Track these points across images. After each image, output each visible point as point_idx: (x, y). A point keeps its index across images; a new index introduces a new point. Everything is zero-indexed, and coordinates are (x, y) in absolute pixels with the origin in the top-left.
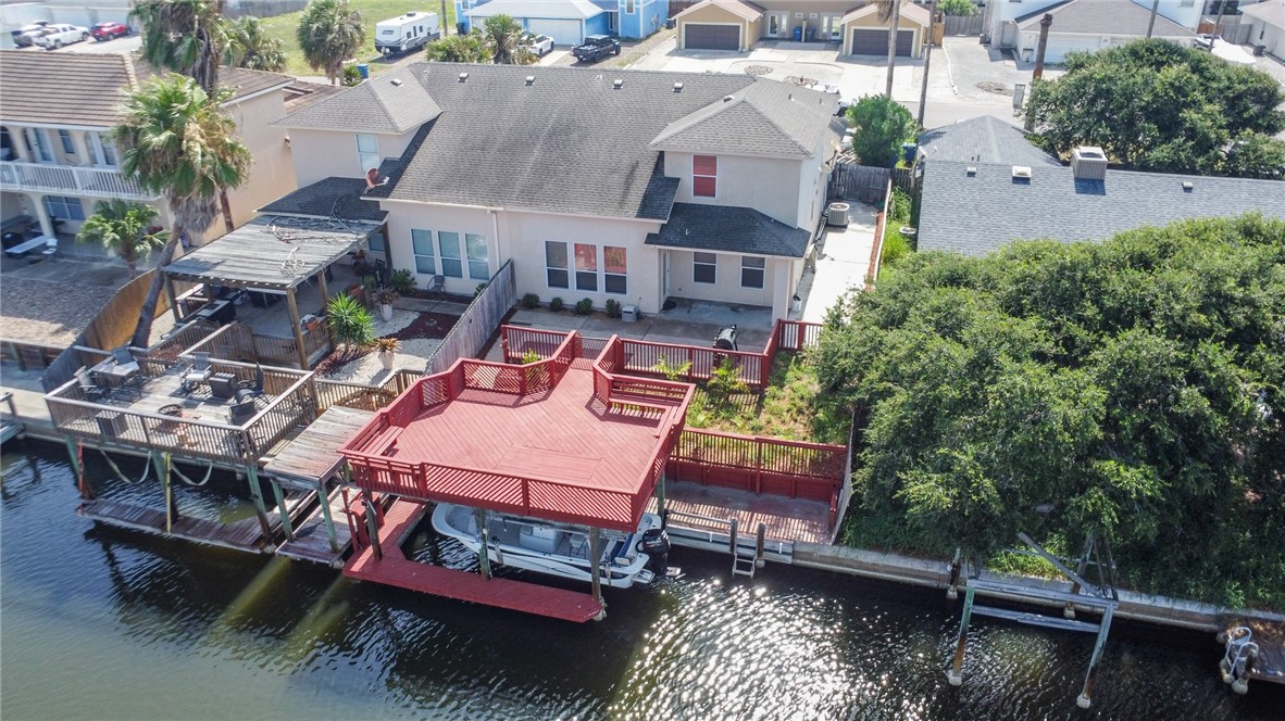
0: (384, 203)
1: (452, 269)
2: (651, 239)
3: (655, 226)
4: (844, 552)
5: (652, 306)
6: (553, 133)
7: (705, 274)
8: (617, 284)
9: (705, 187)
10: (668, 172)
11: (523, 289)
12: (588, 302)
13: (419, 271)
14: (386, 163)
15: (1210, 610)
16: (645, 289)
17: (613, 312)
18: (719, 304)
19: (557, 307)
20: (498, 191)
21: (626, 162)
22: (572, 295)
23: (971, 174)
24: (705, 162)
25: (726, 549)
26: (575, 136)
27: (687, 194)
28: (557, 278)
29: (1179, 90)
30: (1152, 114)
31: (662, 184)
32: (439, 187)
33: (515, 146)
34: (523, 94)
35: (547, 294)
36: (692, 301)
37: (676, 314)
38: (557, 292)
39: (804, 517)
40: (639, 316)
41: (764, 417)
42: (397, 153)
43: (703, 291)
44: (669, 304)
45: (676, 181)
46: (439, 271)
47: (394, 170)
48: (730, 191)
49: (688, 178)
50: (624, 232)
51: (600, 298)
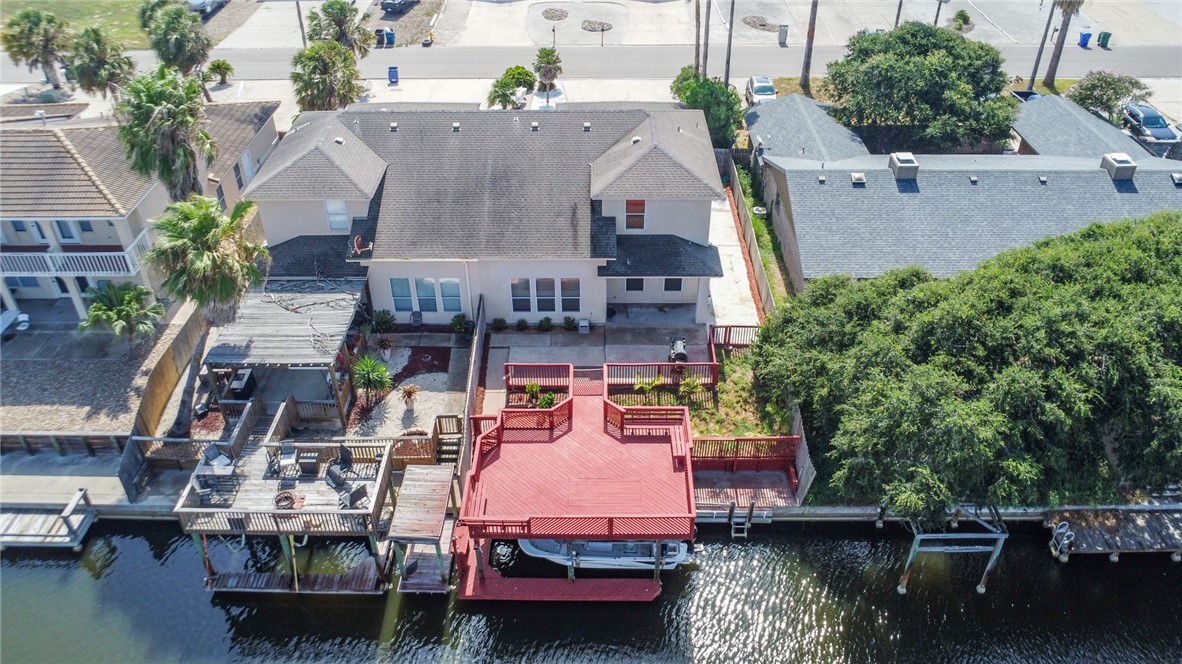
0: (363, 262)
1: (428, 305)
2: (602, 271)
3: (603, 262)
4: (808, 510)
5: (600, 317)
6: (494, 181)
8: (571, 305)
9: (635, 221)
10: (605, 213)
11: (491, 315)
12: (548, 320)
13: (397, 310)
14: (356, 222)
16: (595, 306)
17: (571, 327)
18: (649, 306)
19: (522, 327)
20: (467, 243)
21: (566, 206)
22: (534, 316)
23: (822, 182)
24: (635, 207)
25: (725, 520)
26: (514, 181)
27: (622, 228)
28: (521, 305)
29: (943, 75)
31: (602, 224)
32: (414, 244)
33: (466, 197)
34: (455, 141)
35: (513, 317)
36: (625, 306)
37: (620, 321)
38: (521, 315)
39: (772, 486)
40: (592, 327)
41: (722, 411)
42: (363, 213)
43: (635, 297)
44: (612, 310)
45: (612, 220)
46: (416, 308)
47: (366, 228)
48: (654, 224)
49: (622, 217)
50: (580, 267)
51: (557, 316)
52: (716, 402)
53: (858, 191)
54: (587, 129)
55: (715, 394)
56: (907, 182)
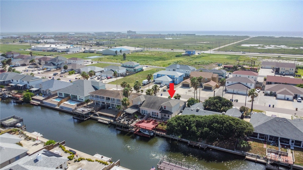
0: (140, 107)
1: (145, 113)
3: (160, 111)
4: (167, 135)
6: (154, 103)
7: (165, 116)
8: (157, 116)
11: (150, 115)
12: (155, 117)
13: (142, 113)
14: (140, 104)
15: (188, 141)
16: (160, 116)
17: (157, 118)
18: (166, 118)
19: (153, 117)
20: (149, 107)
21: (159, 106)
22: (154, 116)
23: (188, 109)
26: (156, 103)
28: (153, 115)
31: (162, 108)
32: (144, 107)
33: (151, 104)
34: (153, 99)
35: (152, 116)
38: (153, 116)
39: (165, 133)
40: (159, 119)
42: (141, 103)
44: (162, 118)
45: (163, 108)
47: (141, 105)
48: (167, 109)
49: (164, 108)
50: (158, 112)
51: (156, 117)
53: (191, 111)
54: (165, 100)
56: (198, 111)
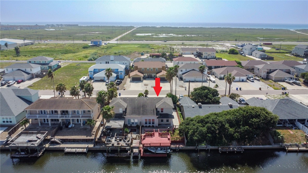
0: (125, 117)
1: (133, 123)
2: (158, 118)
3: (158, 116)
4: (186, 147)
5: (157, 125)
6: (142, 106)
7: (162, 121)
8: (153, 123)
9: (162, 111)
10: (158, 110)
11: (142, 125)
13: (128, 124)
14: (123, 112)
15: (217, 147)
16: (157, 122)
17: (153, 127)
18: (164, 124)
19: (146, 126)
20: (139, 114)
21: (152, 109)
22: (148, 125)
23: (188, 107)
24: (162, 109)
25: (175, 149)
26: (145, 106)
27: (160, 113)
28: (146, 123)
29: (207, 93)
30: (205, 96)
32: (132, 114)
33: (139, 108)
34: (136, 101)
35: (145, 125)
36: (161, 124)
37: (160, 126)
38: (146, 125)
39: (181, 145)
40: (156, 127)
41: (175, 136)
42: (125, 110)
43: (162, 123)
44: (159, 125)
46: (131, 124)
47: (125, 112)
48: (165, 112)
49: (160, 111)
50: (154, 118)
51: (151, 125)
52: (174, 135)
53: (193, 108)
54: (155, 100)
55: (174, 134)
56: (200, 107)
